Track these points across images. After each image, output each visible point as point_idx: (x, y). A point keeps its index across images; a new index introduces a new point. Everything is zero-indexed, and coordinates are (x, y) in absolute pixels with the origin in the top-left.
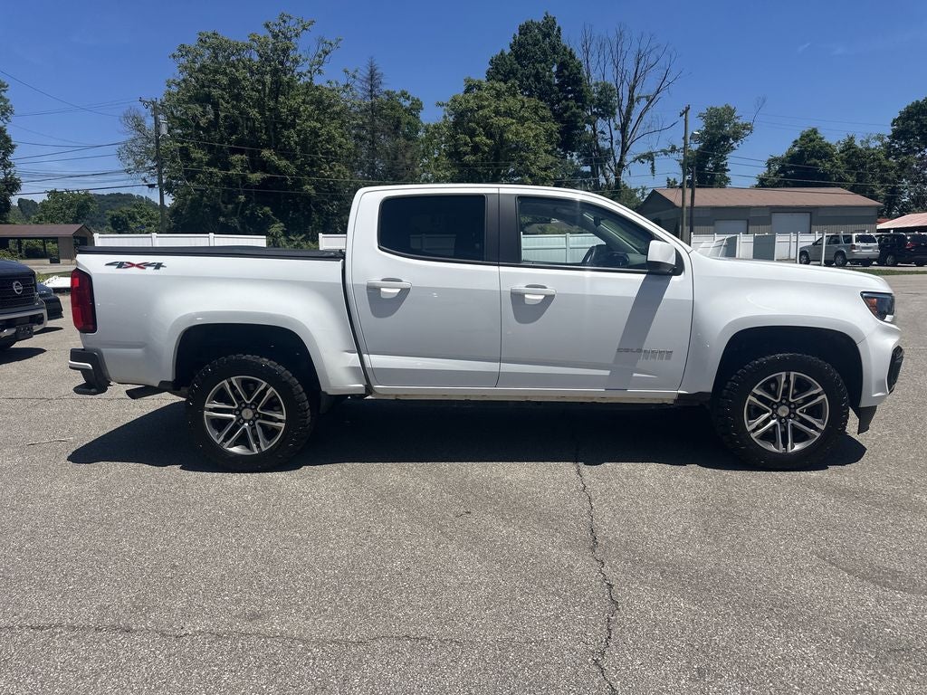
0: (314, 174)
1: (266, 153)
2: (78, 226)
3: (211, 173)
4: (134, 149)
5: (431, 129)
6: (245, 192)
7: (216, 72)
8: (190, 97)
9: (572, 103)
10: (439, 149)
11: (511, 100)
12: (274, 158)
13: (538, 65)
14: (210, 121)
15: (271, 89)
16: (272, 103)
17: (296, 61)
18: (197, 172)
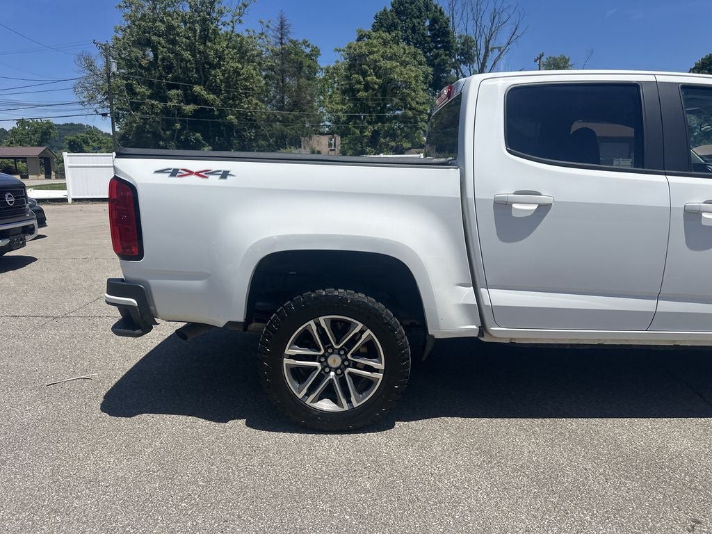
0: (236, 106)
1: (197, 88)
2: (42, 149)
3: (152, 105)
4: (87, 85)
5: (331, 71)
6: (180, 121)
7: (155, 20)
8: (134, 41)
9: (441, 51)
10: (332, 87)
11: (395, 47)
12: (204, 93)
13: (414, 20)
14: (150, 62)
15: (200, 35)
16: (202, 47)
17: (221, 13)
18: (140, 104)
